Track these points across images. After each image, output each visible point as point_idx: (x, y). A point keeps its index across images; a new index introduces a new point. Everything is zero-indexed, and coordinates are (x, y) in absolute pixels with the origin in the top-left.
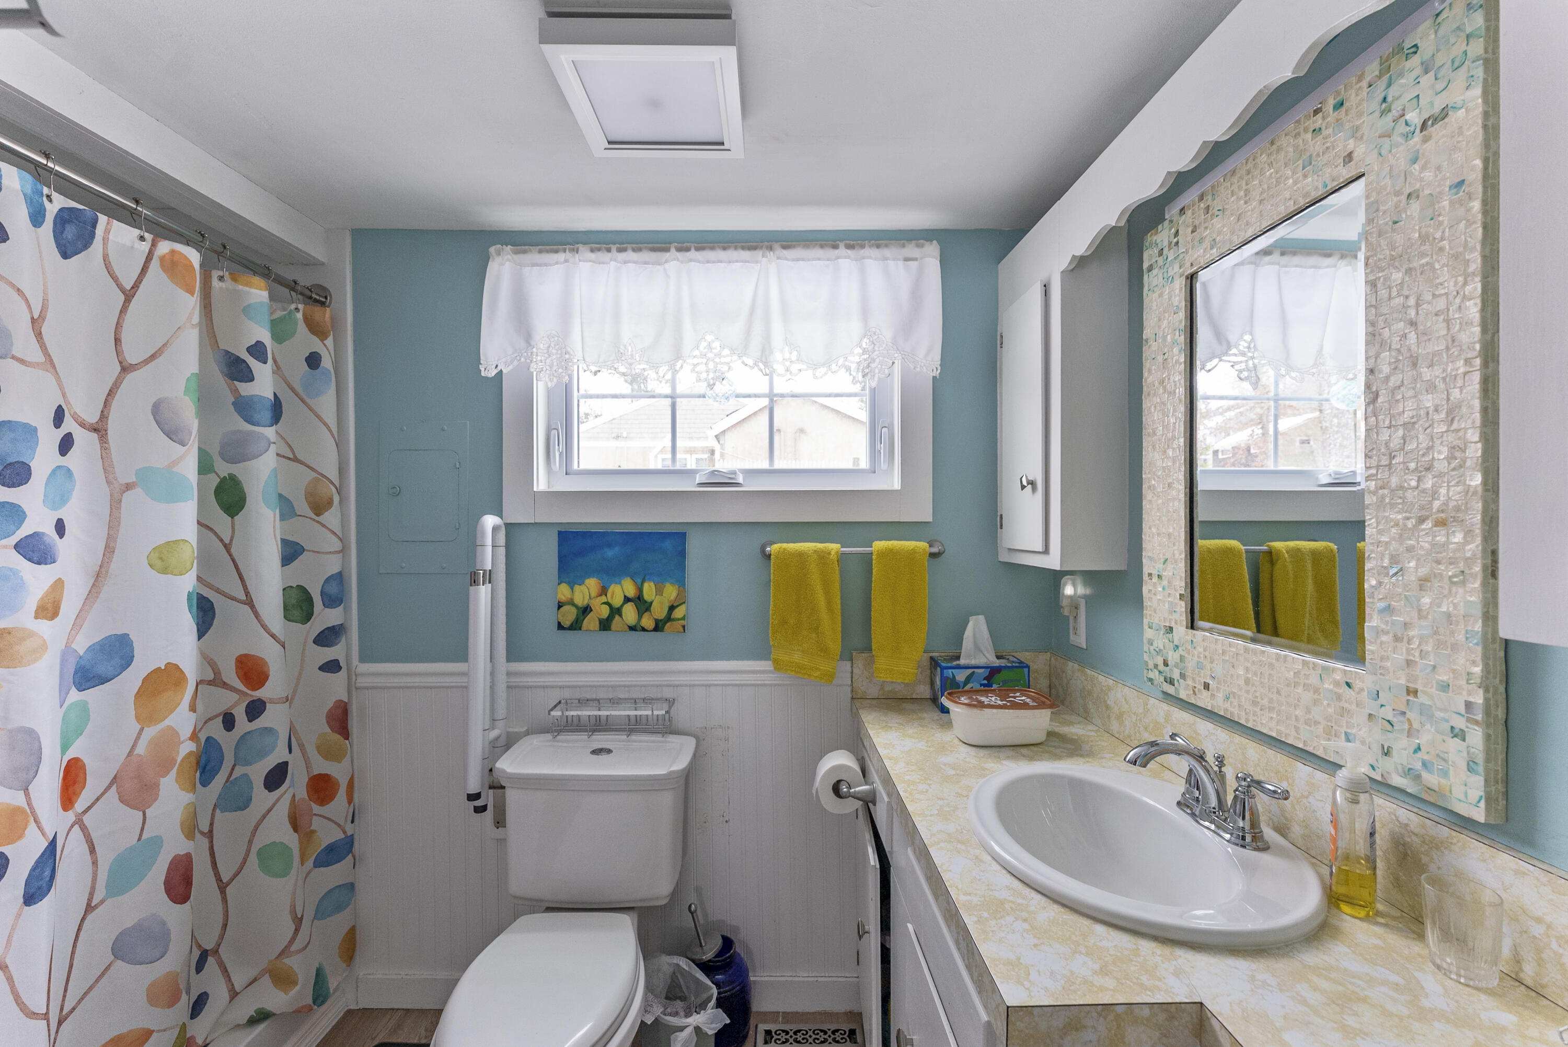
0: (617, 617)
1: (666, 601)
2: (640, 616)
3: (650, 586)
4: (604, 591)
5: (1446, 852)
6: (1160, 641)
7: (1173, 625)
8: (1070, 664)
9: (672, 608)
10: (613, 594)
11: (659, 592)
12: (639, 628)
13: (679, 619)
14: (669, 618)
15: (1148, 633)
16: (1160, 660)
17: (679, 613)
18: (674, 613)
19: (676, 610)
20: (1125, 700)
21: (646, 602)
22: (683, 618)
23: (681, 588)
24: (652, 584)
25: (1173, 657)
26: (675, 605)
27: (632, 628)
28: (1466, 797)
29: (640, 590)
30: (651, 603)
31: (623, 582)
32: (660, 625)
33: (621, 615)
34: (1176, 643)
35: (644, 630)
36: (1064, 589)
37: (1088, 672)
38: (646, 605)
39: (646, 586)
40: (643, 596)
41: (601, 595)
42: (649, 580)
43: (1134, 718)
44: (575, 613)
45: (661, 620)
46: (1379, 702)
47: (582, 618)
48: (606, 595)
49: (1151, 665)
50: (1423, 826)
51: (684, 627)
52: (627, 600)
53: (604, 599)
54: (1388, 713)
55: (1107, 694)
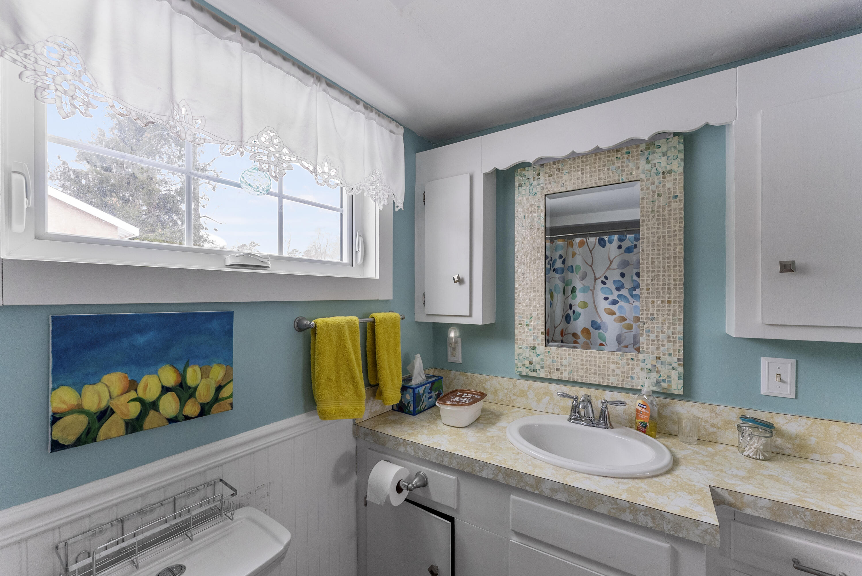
0: (152, 413)
1: (213, 382)
2: (183, 404)
3: (195, 371)
4: (133, 385)
5: (668, 407)
6: (527, 353)
7: (536, 345)
8: (453, 372)
9: (219, 388)
10: (146, 387)
11: (205, 374)
12: (181, 417)
13: (227, 398)
14: (216, 399)
15: (517, 351)
16: (527, 363)
17: (225, 393)
18: (221, 393)
19: (224, 390)
20: (499, 384)
21: (190, 388)
22: (231, 396)
23: (229, 367)
24: (197, 368)
25: (535, 360)
26: (222, 384)
27: (171, 421)
28: (677, 388)
29: (183, 376)
30: (196, 388)
31: (160, 371)
32: (207, 408)
33: (157, 409)
34: (538, 353)
35: (187, 418)
36: (450, 334)
37: (469, 374)
38: (190, 391)
39: (190, 371)
40: (186, 383)
41: (128, 391)
42: (194, 364)
43: (506, 391)
44: (86, 422)
45: (207, 403)
46: (645, 363)
47: (97, 426)
48: (136, 390)
49: (520, 365)
50: (660, 401)
51: (231, 404)
52: (165, 390)
53: (132, 395)
54: (649, 366)
55: (485, 383)
